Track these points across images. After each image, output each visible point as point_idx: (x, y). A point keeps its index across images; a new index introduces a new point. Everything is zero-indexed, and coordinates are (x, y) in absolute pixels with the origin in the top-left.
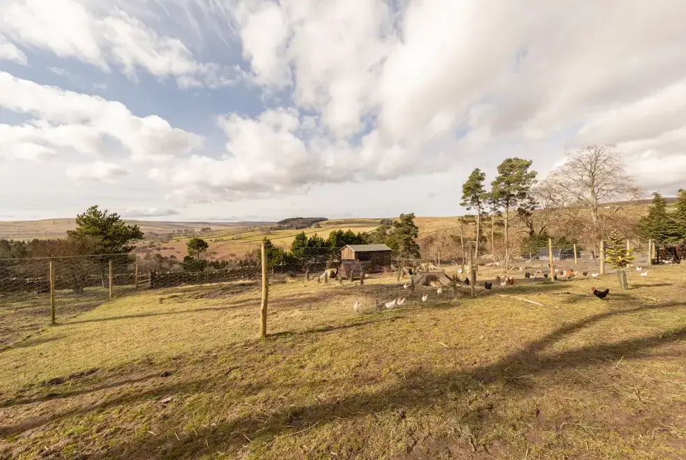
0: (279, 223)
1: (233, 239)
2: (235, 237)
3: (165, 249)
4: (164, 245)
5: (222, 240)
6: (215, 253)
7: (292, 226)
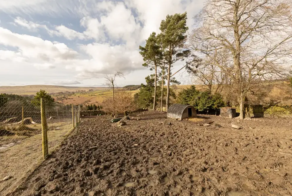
0: (123, 87)
1: (99, 95)
2: (100, 94)
3: (69, 99)
4: (69, 97)
5: (94, 95)
6: (90, 101)
7: (128, 89)
